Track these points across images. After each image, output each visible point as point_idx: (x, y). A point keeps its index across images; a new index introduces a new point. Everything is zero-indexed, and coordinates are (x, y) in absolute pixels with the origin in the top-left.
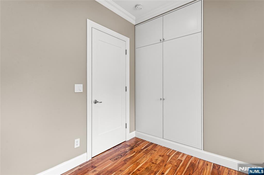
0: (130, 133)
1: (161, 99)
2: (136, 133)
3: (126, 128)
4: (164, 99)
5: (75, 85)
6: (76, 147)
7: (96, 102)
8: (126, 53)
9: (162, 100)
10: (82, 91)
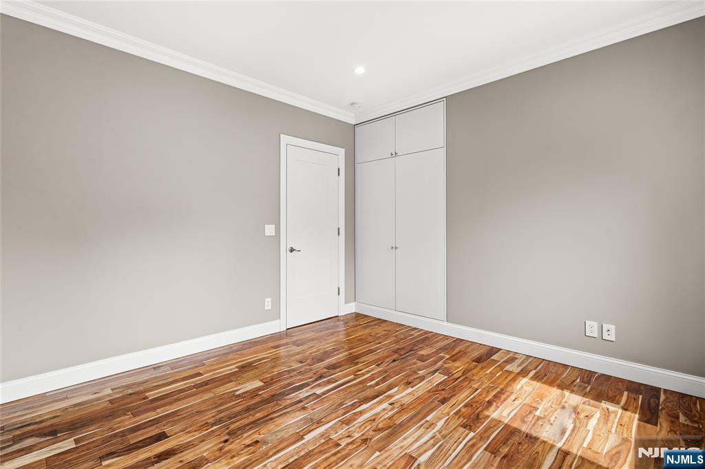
0: (346, 303)
1: (392, 248)
2: (356, 305)
3: (339, 294)
4: (396, 248)
5: (266, 226)
6: (266, 308)
7: (292, 250)
8: (339, 174)
9: (394, 249)
10: (274, 234)
